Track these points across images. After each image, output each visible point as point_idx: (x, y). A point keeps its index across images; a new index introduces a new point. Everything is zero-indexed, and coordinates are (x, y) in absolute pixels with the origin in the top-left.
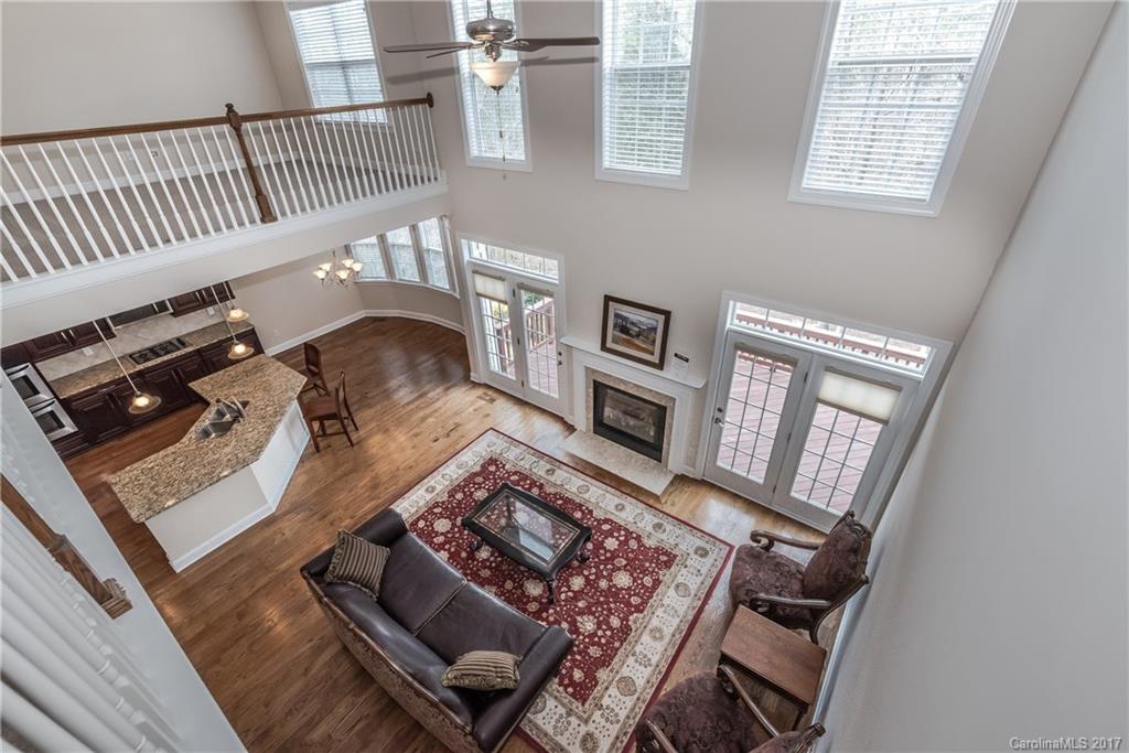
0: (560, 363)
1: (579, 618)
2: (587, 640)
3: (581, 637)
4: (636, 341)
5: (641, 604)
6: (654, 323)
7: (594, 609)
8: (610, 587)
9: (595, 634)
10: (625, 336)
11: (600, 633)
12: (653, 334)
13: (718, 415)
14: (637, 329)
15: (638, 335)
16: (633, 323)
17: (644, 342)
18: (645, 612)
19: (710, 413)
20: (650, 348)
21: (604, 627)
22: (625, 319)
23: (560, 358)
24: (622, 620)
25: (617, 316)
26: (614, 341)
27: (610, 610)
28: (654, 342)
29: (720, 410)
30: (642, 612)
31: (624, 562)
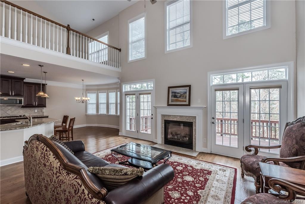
0: (152, 118)
1: (170, 192)
2: (176, 201)
3: (173, 200)
4: (179, 99)
5: (202, 186)
6: (185, 91)
7: (177, 189)
8: (183, 181)
9: (181, 198)
10: (176, 99)
11: (183, 198)
12: (185, 95)
13: (213, 120)
14: (180, 95)
15: (180, 97)
16: (178, 93)
17: (182, 98)
18: (205, 189)
19: (209, 120)
20: (185, 100)
21: (185, 195)
22: (175, 93)
23: (152, 116)
24: (194, 193)
25: (172, 92)
26: (172, 101)
27: (186, 189)
28: (186, 97)
29: (213, 118)
30: (203, 189)
31: (188, 173)
